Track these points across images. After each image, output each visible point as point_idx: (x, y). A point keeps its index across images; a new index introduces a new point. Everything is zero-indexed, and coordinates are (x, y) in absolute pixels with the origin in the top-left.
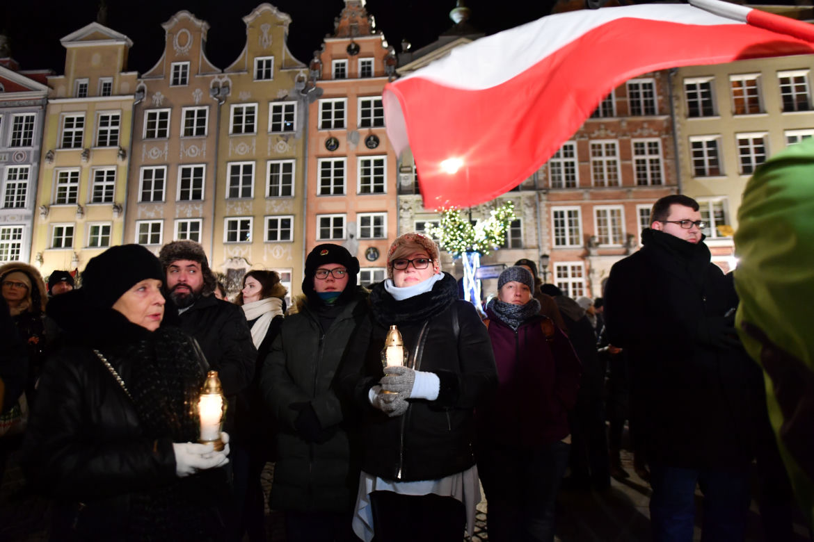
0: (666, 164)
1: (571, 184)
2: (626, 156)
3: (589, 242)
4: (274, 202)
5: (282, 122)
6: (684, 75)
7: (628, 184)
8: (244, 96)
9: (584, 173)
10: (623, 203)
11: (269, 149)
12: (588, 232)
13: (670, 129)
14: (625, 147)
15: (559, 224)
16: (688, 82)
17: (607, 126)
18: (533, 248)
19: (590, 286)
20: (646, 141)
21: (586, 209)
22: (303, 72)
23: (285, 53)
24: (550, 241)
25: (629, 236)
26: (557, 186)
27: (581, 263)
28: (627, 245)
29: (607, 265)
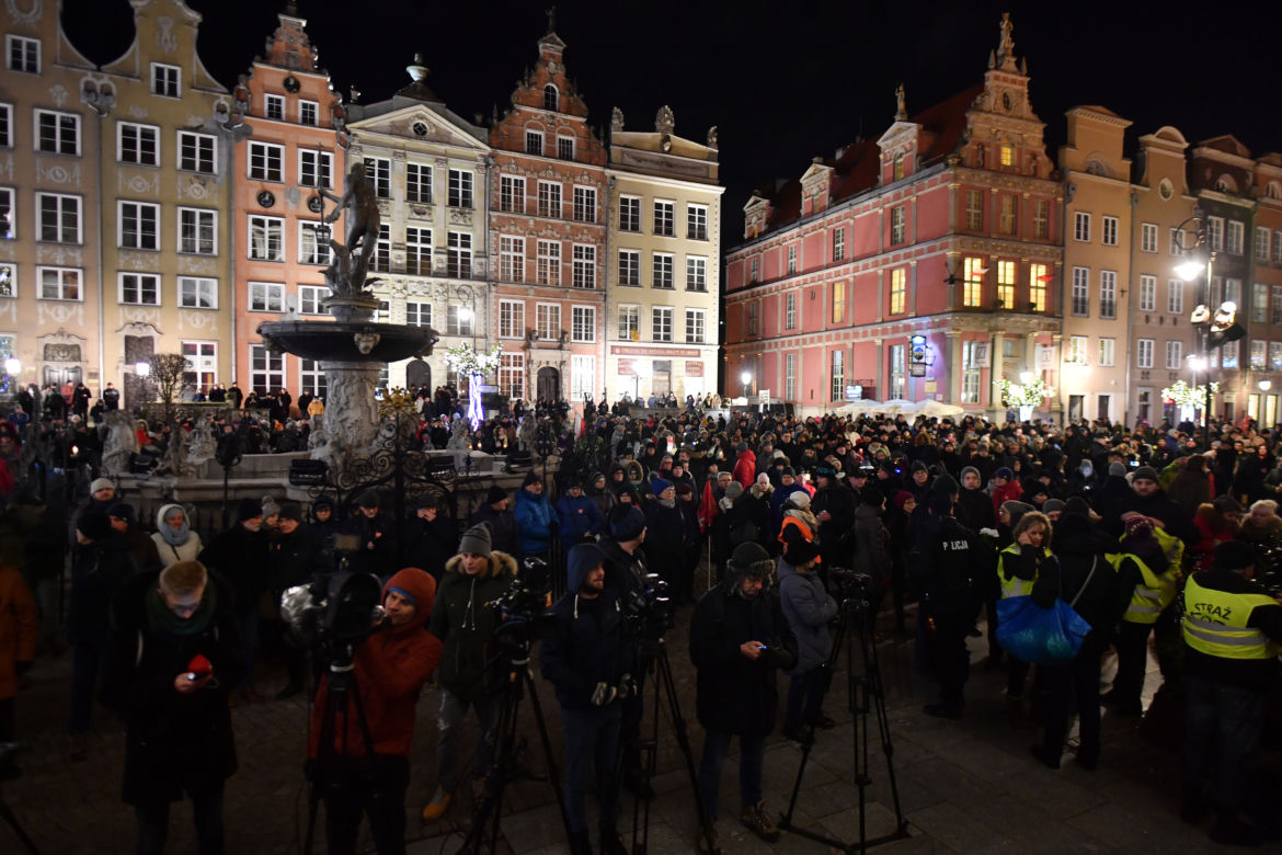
0: (598, 270)
1: (518, 279)
2: (566, 259)
3: (530, 334)
4: (189, 259)
5: (197, 159)
6: (621, 189)
7: (566, 286)
8: (140, 113)
9: (530, 269)
10: (561, 302)
11: (179, 191)
12: (529, 326)
13: (603, 239)
14: (566, 248)
15: (506, 315)
16: (622, 196)
17: (554, 227)
18: (481, 337)
19: (528, 375)
20: (585, 246)
21: (530, 305)
22: (225, 100)
23: (197, 66)
24: (496, 331)
25: (564, 333)
26: (506, 280)
27: (522, 354)
28: (562, 340)
29: (544, 357)
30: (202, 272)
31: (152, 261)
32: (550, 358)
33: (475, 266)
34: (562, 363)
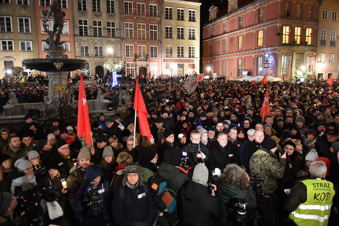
0: (158, 33)
1: (131, 37)
2: (147, 30)
3: (136, 56)
4: (22, 35)
6: (165, 5)
7: (148, 39)
9: (135, 34)
10: (146, 45)
12: (135, 53)
13: (160, 22)
14: (147, 26)
15: (128, 50)
16: (166, 7)
17: (143, 19)
18: (120, 57)
19: (136, 70)
20: (153, 25)
21: (136, 46)
24: (125, 55)
26: (127, 38)
27: (134, 63)
28: (147, 58)
29: (141, 64)
30: (27, 39)
31: (11, 36)
32: (143, 64)
33: (117, 33)
34: (147, 65)
